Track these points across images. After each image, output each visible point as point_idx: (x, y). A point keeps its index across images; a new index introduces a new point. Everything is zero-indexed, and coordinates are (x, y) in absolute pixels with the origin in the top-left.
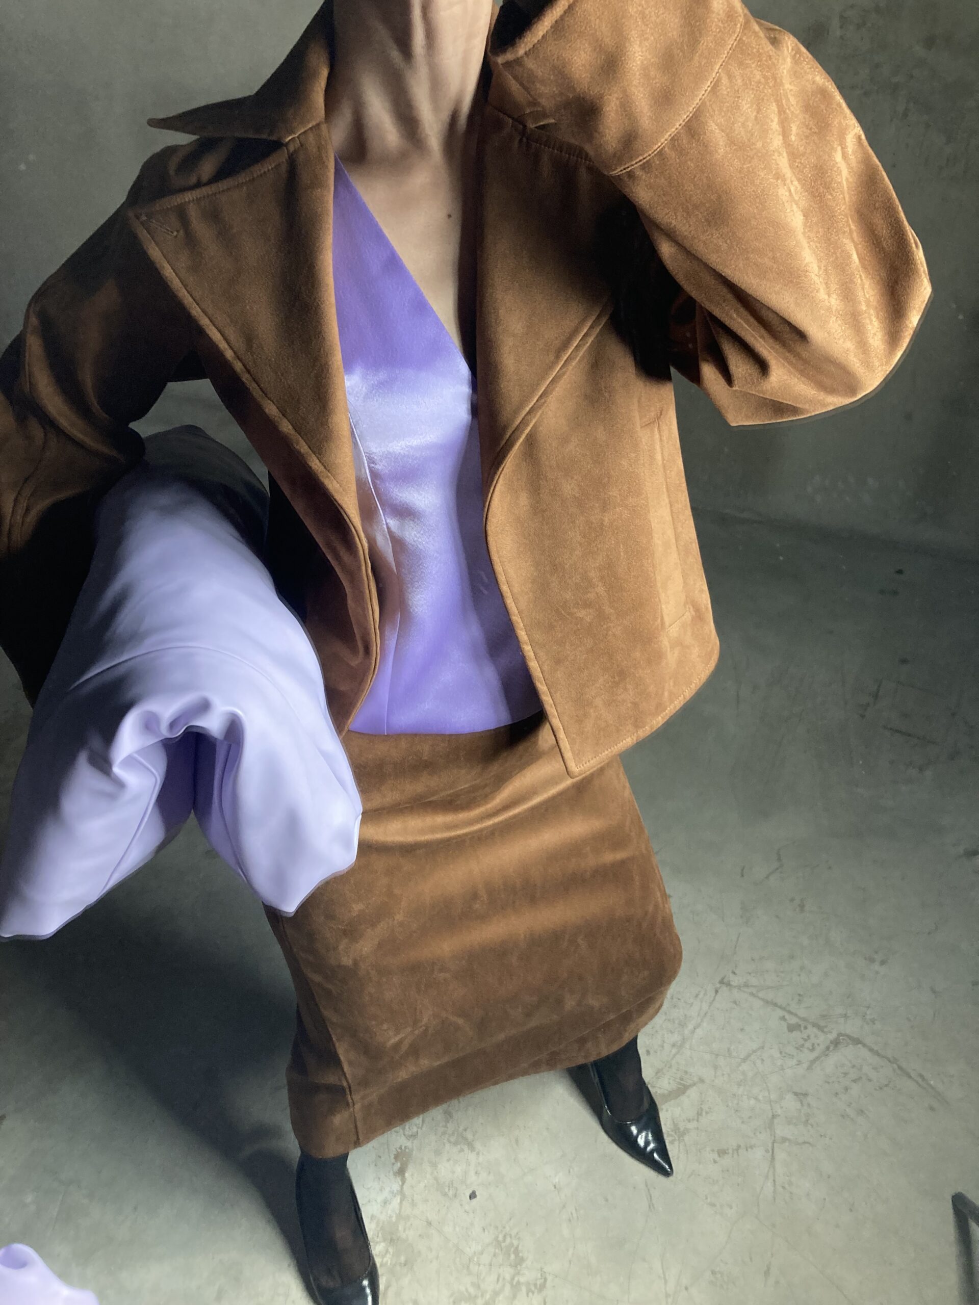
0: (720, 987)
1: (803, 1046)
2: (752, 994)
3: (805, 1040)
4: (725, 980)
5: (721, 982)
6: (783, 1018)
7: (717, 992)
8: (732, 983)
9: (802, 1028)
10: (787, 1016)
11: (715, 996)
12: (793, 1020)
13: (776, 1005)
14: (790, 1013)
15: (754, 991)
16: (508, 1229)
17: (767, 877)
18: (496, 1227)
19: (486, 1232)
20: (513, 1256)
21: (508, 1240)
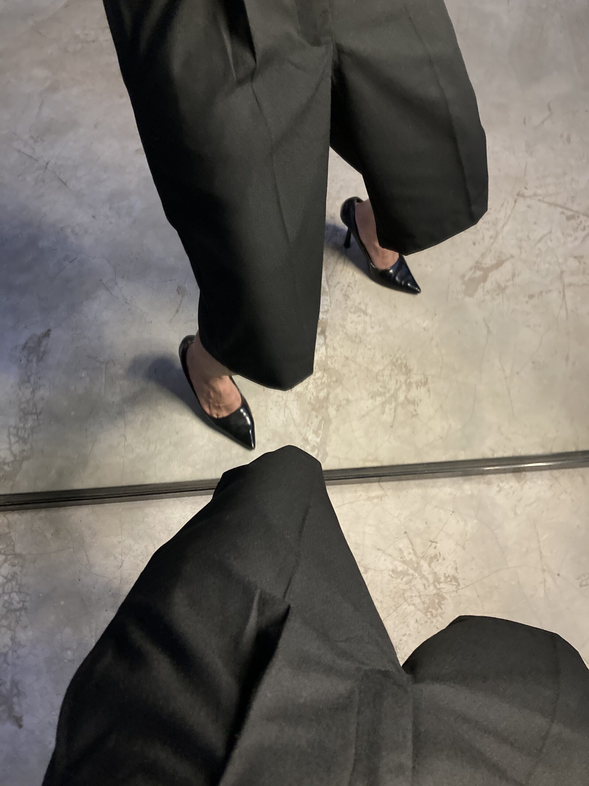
0: (518, 198)
1: (577, 228)
2: (539, 200)
3: (579, 225)
4: (520, 194)
5: (518, 195)
6: (563, 213)
7: (515, 202)
8: (526, 195)
9: (576, 217)
10: (565, 211)
12: (569, 213)
13: (556, 205)
14: (567, 209)
15: (540, 198)
16: (398, 355)
17: (543, 122)
18: (390, 355)
19: (384, 359)
20: (404, 370)
21: (399, 362)
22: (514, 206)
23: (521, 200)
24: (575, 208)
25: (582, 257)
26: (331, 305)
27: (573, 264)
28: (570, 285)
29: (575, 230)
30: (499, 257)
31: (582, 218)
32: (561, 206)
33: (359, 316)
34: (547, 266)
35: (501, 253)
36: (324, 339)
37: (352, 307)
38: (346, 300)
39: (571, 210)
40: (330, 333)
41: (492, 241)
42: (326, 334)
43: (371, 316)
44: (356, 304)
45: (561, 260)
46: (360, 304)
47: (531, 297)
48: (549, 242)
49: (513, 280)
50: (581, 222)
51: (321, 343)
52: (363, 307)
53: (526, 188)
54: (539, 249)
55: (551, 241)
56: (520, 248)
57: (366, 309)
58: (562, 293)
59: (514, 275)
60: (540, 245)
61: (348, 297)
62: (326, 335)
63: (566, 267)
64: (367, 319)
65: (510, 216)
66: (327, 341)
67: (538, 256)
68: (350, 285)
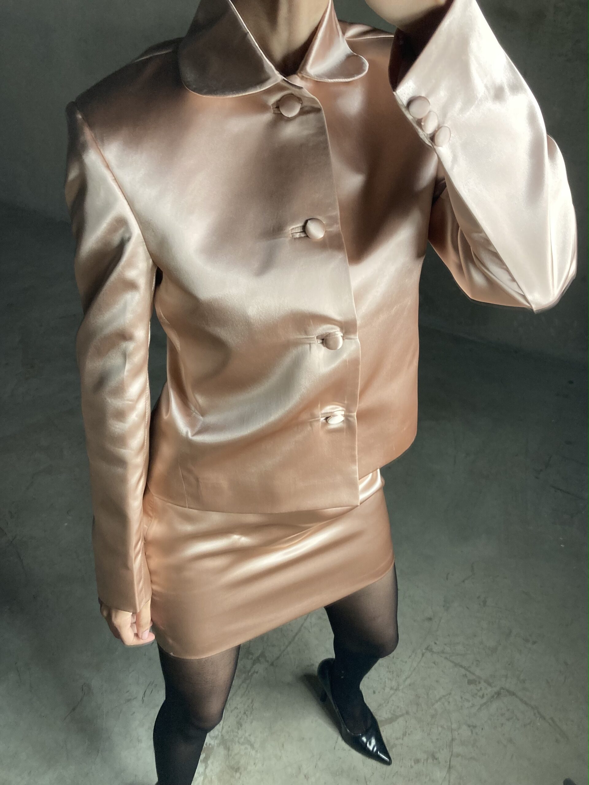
0: (426, 652)
1: (476, 694)
2: (446, 658)
3: (479, 691)
4: (429, 648)
5: (427, 649)
6: (465, 676)
8: (434, 650)
9: (477, 683)
10: (468, 673)
11: (422, 658)
12: (472, 677)
13: (461, 666)
14: (470, 671)
15: (447, 656)
17: (463, 581)
22: (420, 661)
23: (428, 654)
24: (478, 672)
25: (475, 727)
26: (222, 730)
27: (465, 732)
28: (458, 755)
29: (474, 696)
30: (394, 711)
31: (483, 685)
32: (464, 668)
33: (246, 748)
34: (440, 729)
35: (398, 707)
36: (204, 767)
37: (241, 738)
38: (239, 729)
39: (473, 674)
40: (212, 763)
41: (392, 692)
42: (209, 762)
43: (257, 751)
44: (247, 735)
45: (454, 726)
46: (250, 735)
47: (417, 761)
48: (446, 704)
49: (403, 739)
50: (481, 689)
51: (200, 772)
52: (252, 739)
53: (435, 643)
54: (436, 710)
55: (449, 702)
56: (418, 704)
57: (254, 743)
58: (448, 763)
59: (404, 734)
60: (437, 706)
61: (241, 725)
62: (207, 763)
63: (458, 734)
64: (253, 753)
65: (414, 669)
66: (207, 770)
67: (433, 716)
68: (246, 713)
